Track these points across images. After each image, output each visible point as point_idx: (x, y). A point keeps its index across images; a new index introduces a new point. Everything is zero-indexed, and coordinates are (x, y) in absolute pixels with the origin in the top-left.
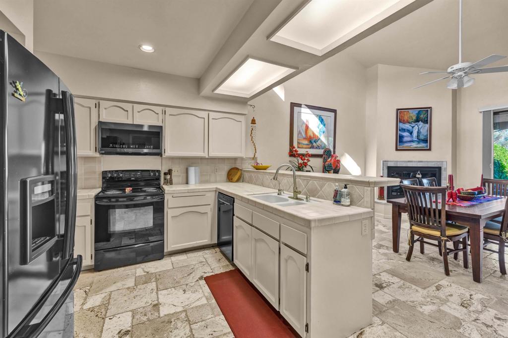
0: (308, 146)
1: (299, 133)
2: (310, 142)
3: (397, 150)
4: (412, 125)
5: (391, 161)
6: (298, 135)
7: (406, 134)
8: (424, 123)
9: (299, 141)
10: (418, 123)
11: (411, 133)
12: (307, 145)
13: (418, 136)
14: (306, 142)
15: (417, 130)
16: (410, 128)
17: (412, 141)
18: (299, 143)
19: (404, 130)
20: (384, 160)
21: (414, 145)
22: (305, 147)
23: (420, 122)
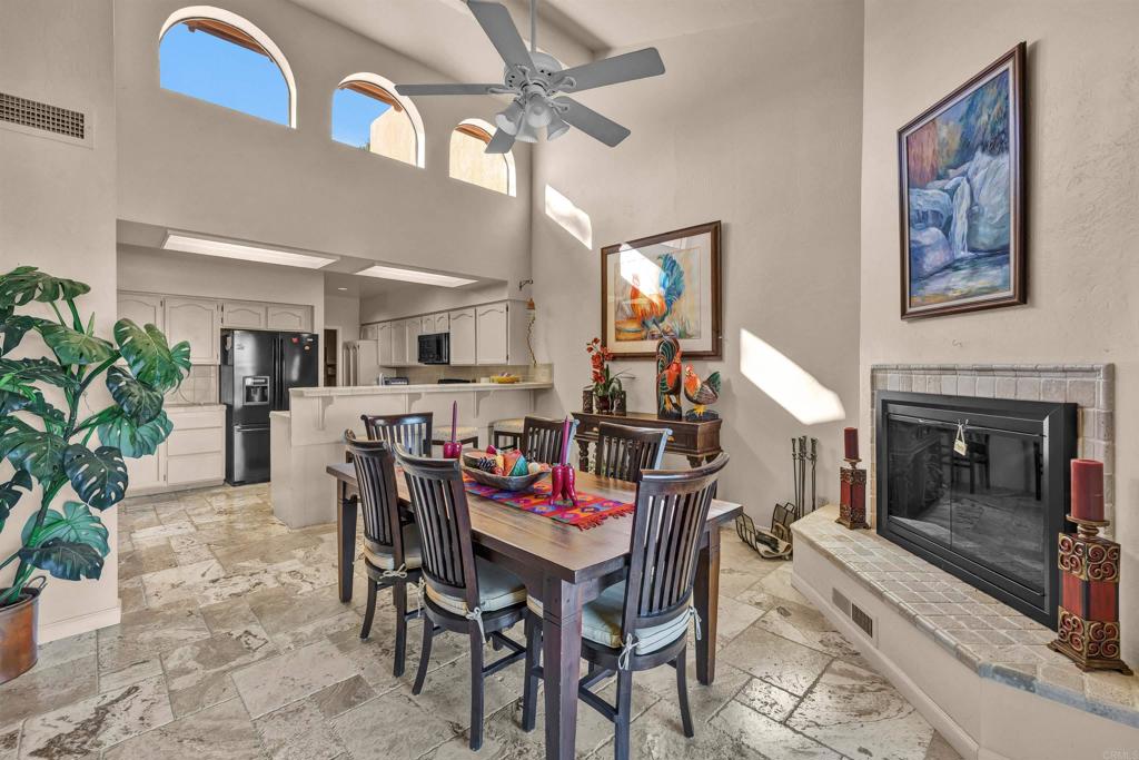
0: (638, 335)
1: (619, 307)
2: (644, 324)
3: (905, 315)
4: (950, 185)
6: (616, 313)
7: (930, 236)
8: (991, 153)
9: (619, 326)
10: (969, 167)
11: (946, 227)
12: (636, 332)
13: (971, 235)
14: (633, 326)
15: (966, 204)
16: (943, 199)
18: (618, 331)
21: (959, 283)
22: (633, 337)
23: (979, 154)
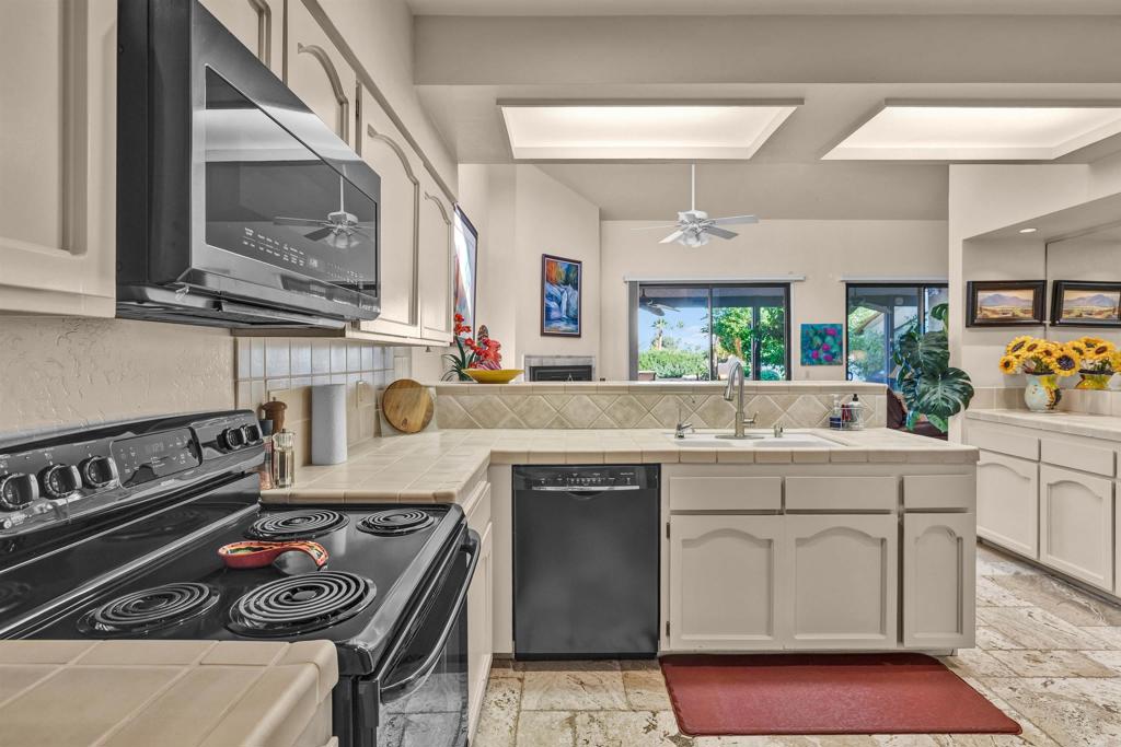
3: (543, 334)
4: (561, 290)
5: (535, 357)
7: (553, 305)
8: (573, 288)
10: (568, 288)
11: (560, 304)
13: (567, 311)
15: (566, 299)
16: (559, 294)
17: (560, 319)
19: (551, 297)
20: (527, 354)
21: (563, 326)
23: (570, 285)
